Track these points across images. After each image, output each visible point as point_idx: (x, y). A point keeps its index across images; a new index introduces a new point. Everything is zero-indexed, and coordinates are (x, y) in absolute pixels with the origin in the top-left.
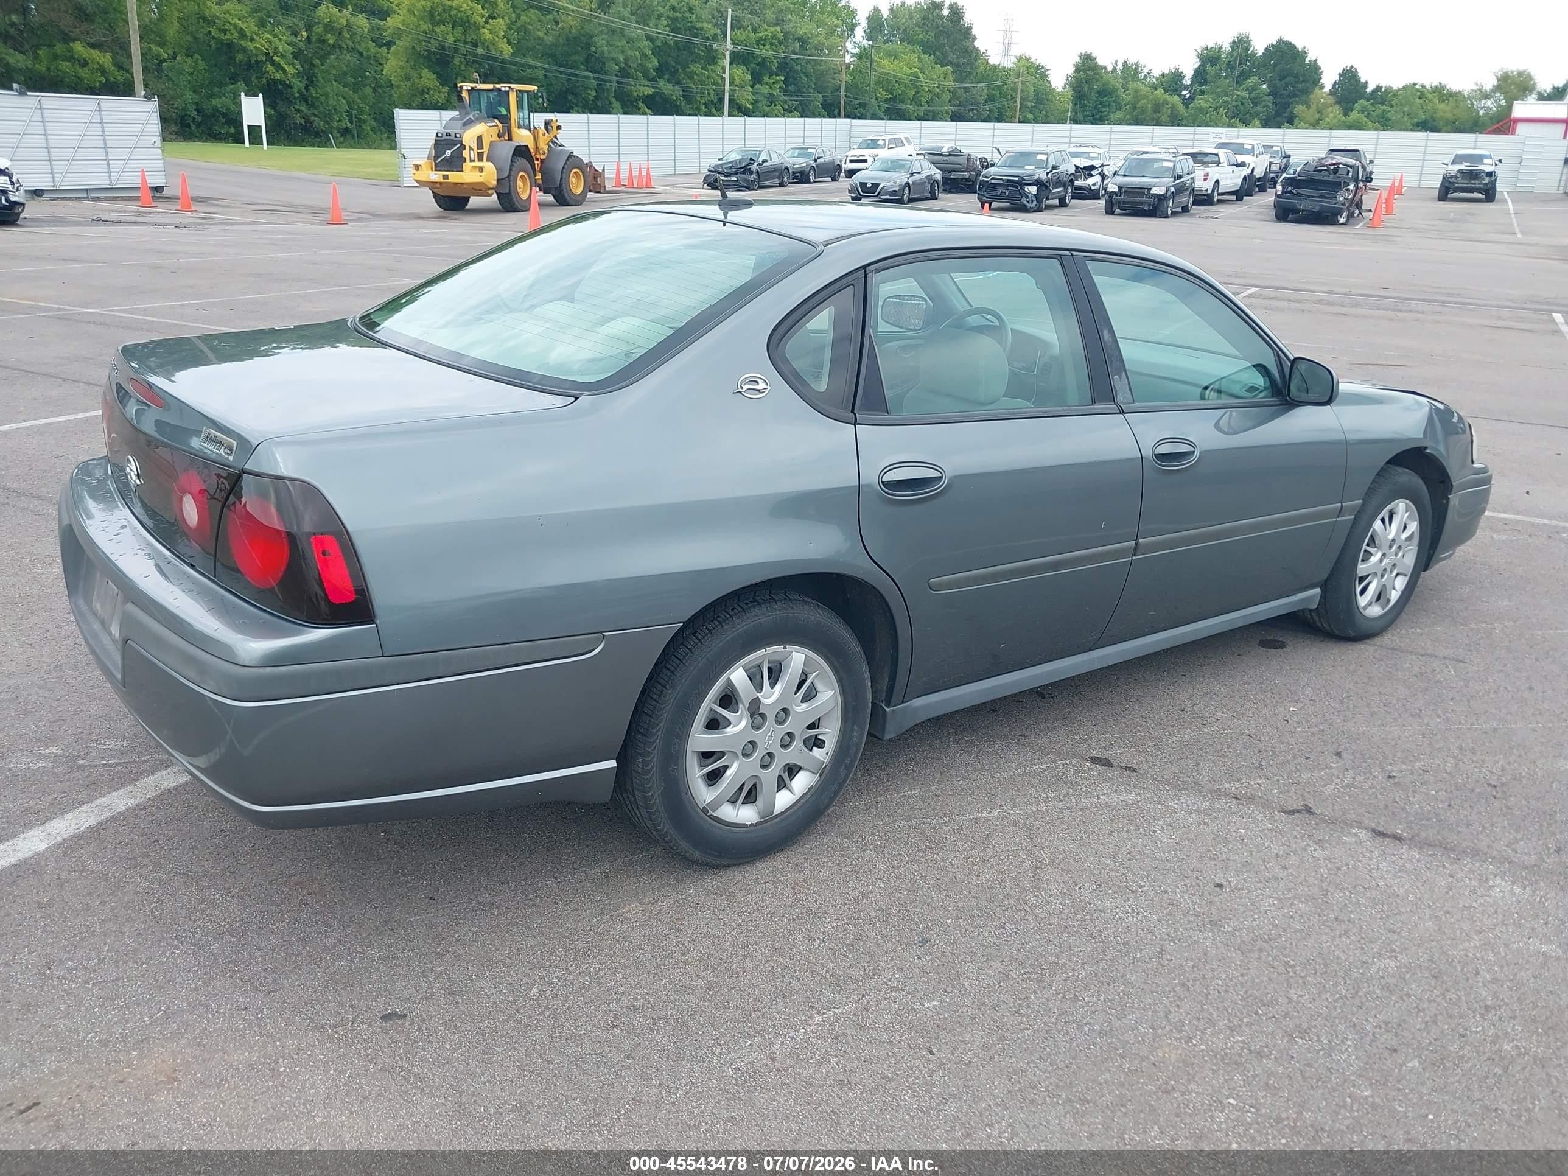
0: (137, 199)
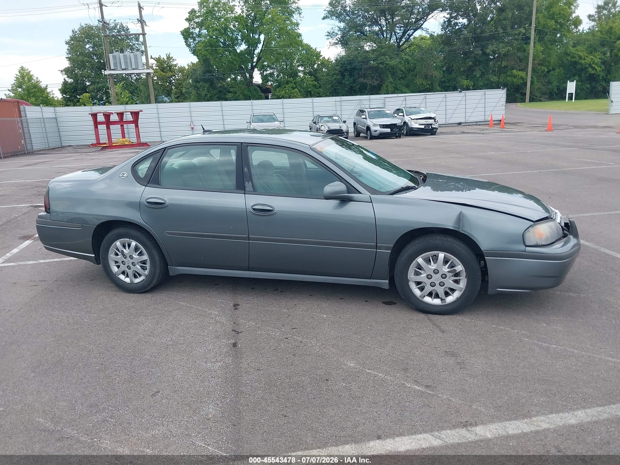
0: (488, 124)
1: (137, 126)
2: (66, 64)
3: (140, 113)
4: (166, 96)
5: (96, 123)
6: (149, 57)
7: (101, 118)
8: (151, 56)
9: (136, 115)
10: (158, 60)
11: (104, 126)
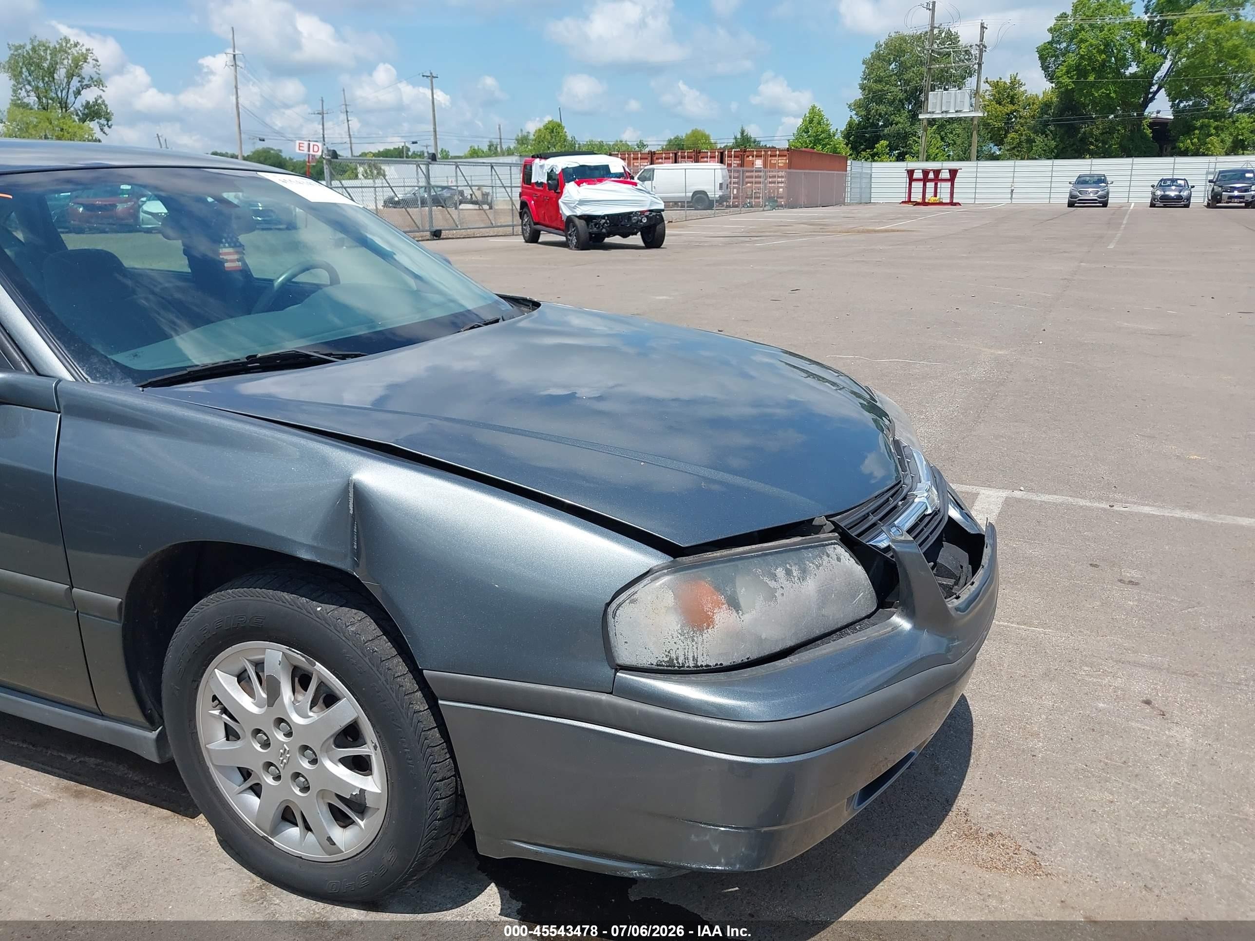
1: (952, 185)
2: (858, 95)
3: (959, 171)
4: (996, 145)
5: (911, 180)
6: (983, 79)
7: (918, 175)
8: (987, 78)
9: (953, 173)
10: (996, 85)
11: (921, 184)
